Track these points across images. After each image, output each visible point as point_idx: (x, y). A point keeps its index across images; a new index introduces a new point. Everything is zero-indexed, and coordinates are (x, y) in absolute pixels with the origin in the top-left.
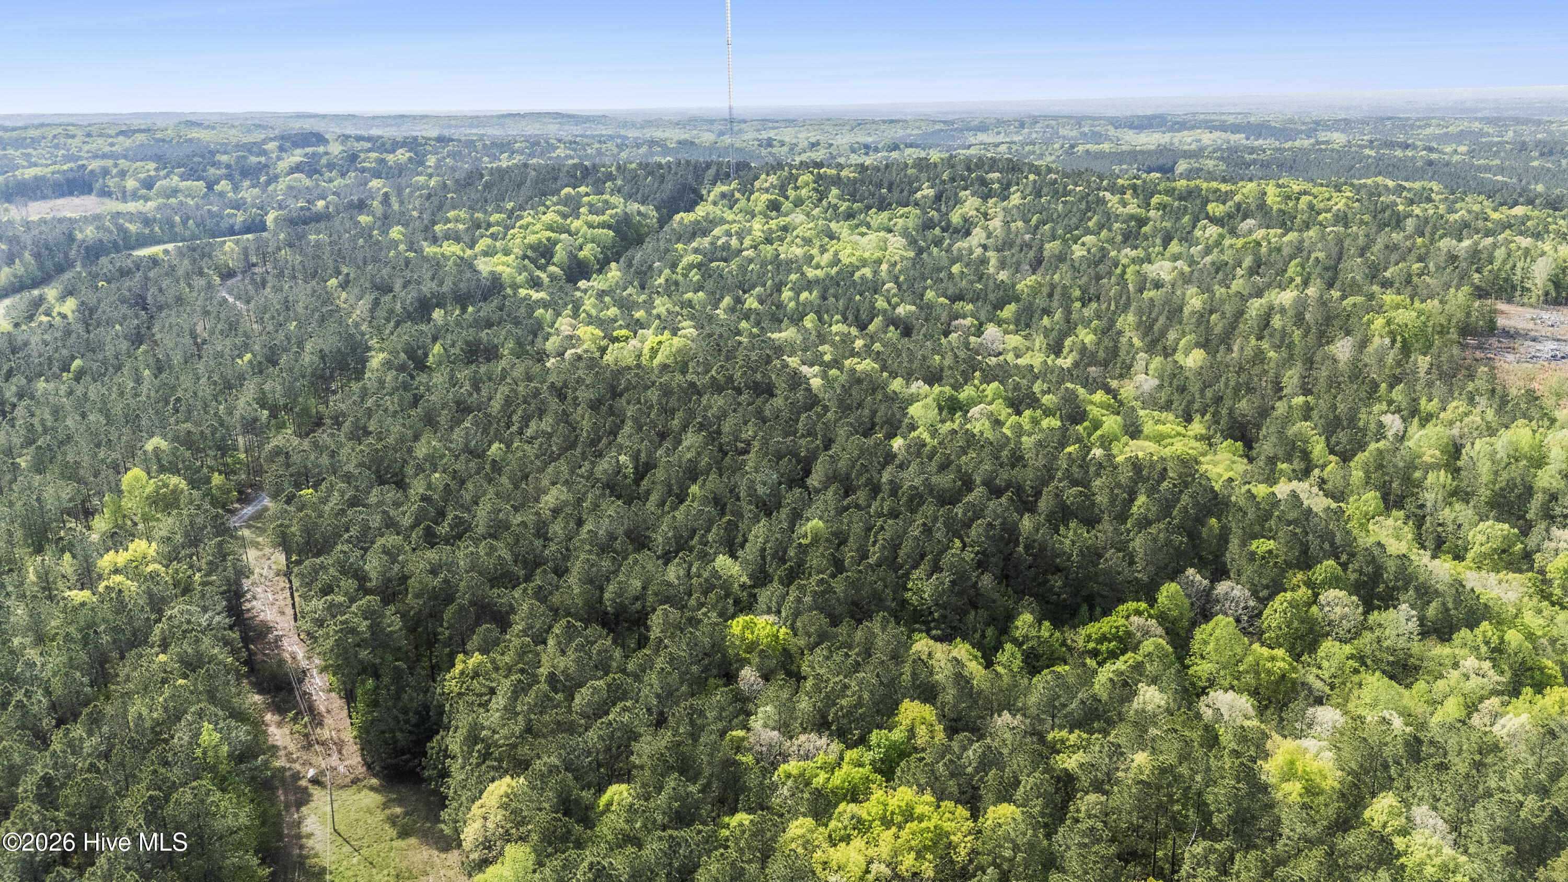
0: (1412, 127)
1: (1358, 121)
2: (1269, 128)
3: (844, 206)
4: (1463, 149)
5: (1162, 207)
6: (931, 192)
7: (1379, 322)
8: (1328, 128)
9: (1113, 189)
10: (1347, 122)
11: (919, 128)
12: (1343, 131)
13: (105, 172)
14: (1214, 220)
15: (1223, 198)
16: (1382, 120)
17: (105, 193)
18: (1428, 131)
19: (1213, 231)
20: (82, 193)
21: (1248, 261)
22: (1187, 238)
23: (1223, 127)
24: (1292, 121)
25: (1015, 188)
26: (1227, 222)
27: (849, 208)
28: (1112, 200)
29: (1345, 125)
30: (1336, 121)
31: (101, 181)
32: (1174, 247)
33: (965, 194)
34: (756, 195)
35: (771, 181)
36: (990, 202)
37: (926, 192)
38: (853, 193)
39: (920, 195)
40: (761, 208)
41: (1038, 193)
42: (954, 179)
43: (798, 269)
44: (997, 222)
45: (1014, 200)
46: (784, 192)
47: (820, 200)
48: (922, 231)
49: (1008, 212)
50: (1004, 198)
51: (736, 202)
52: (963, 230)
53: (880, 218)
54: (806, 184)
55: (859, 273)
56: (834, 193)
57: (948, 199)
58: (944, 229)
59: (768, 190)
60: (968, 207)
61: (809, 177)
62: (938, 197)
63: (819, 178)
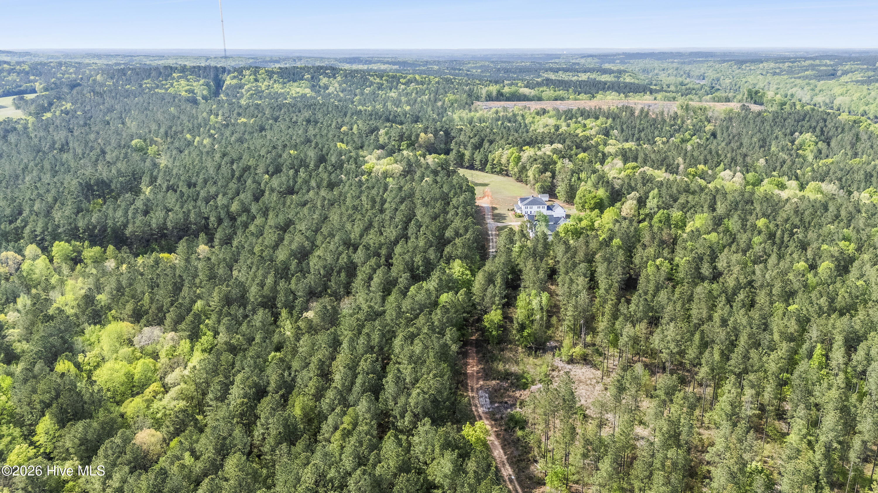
0: (463, 64)
1: (443, 62)
2: (408, 63)
3: (281, 80)
4: (479, 71)
5: (387, 81)
6: (309, 76)
7: (447, 99)
8: (431, 64)
9: (369, 75)
10: (439, 62)
12: (437, 65)
14: (403, 84)
15: (404, 78)
16: (452, 61)
18: (469, 65)
19: (403, 87)
21: (415, 91)
22: (396, 88)
23: (388, 63)
24: (416, 61)
25: (337, 75)
26: (407, 84)
27: (283, 81)
28: (371, 79)
29: (438, 63)
30: (434, 61)
32: (393, 90)
33: (321, 77)
34: (246, 77)
35: (248, 72)
36: (331, 79)
37: (307, 76)
38: (282, 77)
39: (305, 77)
40: (252, 80)
41: (346, 77)
42: (315, 72)
43: (288, 94)
44: (337, 85)
45: (339, 78)
46: (256, 76)
47: (270, 79)
48: (313, 87)
49: (338, 82)
50: (335, 78)
51: (241, 79)
52: (326, 87)
53: (296, 84)
54: (263, 73)
55: (308, 95)
56: (275, 76)
57: (316, 78)
58: (320, 87)
59: (250, 75)
60: (324, 81)
61: (263, 71)
62: (312, 78)
63: (266, 71)
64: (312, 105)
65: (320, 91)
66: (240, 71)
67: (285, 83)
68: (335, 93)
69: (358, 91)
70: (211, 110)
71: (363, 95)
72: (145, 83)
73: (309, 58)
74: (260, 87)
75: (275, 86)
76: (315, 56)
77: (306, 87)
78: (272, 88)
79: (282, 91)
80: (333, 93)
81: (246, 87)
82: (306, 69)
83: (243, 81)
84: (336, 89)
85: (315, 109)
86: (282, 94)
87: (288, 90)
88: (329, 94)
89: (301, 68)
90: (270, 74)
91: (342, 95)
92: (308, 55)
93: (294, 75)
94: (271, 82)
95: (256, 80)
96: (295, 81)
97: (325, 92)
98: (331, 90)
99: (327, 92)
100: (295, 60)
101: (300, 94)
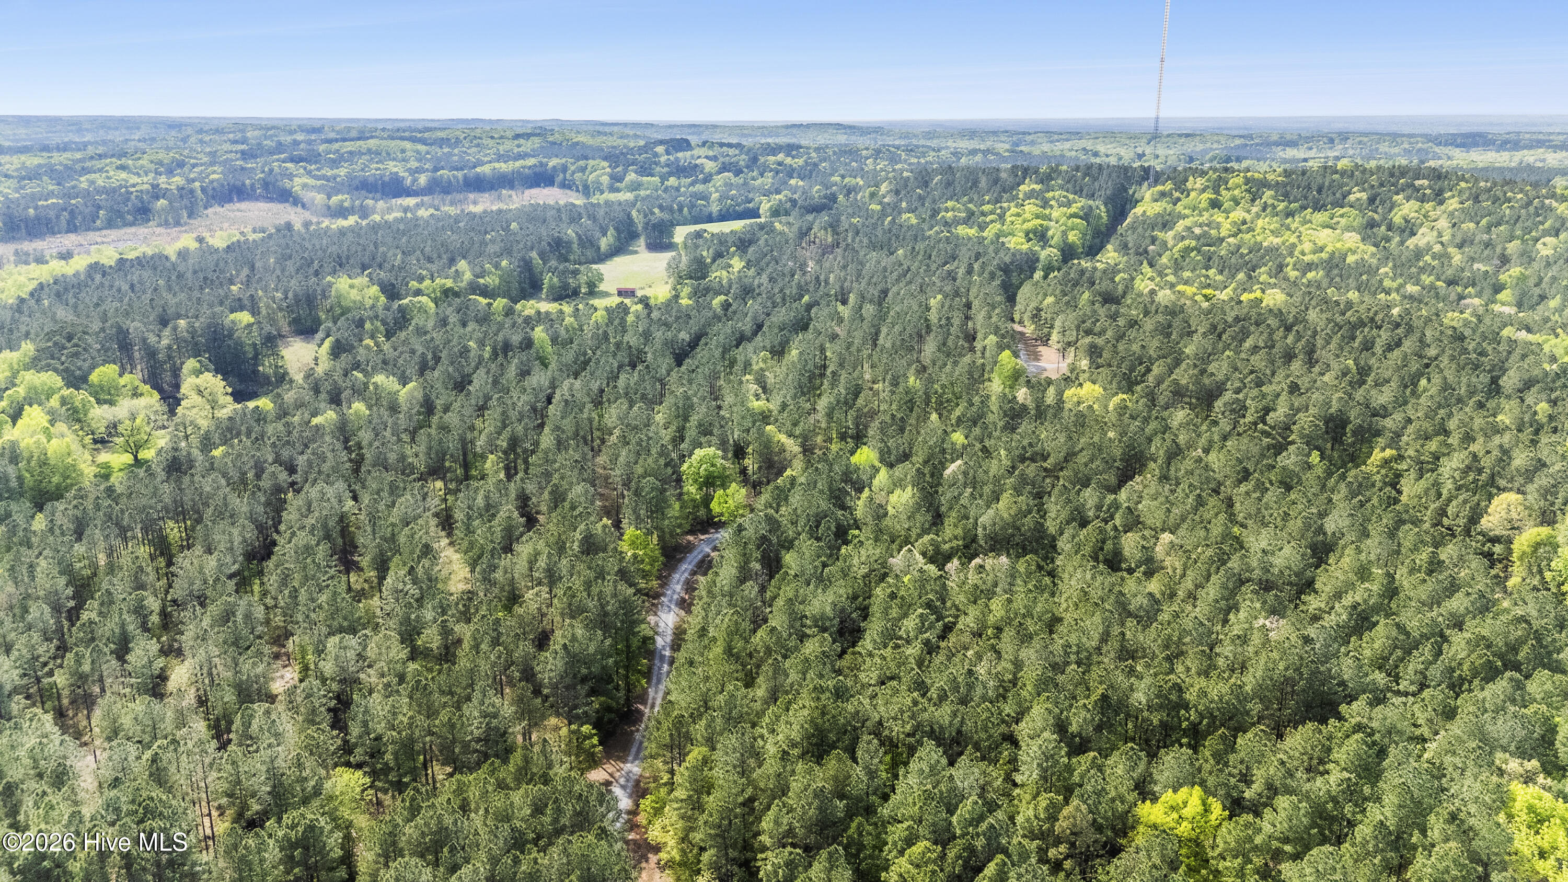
3: (1281, 206)
6: (1364, 196)
11: (1218, 142)
13: (564, 169)
17: (565, 185)
20: (546, 186)
25: (1450, 194)
27: (1287, 207)
31: (561, 176)
33: (1399, 198)
34: (1193, 194)
35: (1200, 182)
36: (1428, 206)
37: (1358, 195)
38: (1286, 195)
39: (1352, 198)
40: (1204, 205)
41: (1476, 199)
42: (1382, 185)
43: (1291, 254)
44: (1443, 223)
45: (1453, 204)
46: (1217, 192)
47: (1253, 200)
48: (1368, 229)
49: (1451, 215)
50: (1441, 203)
51: (1179, 199)
52: (1409, 229)
53: (1320, 217)
54: (1238, 186)
55: (1351, 259)
56: (1268, 194)
57: (1383, 202)
58: (1389, 228)
59: (1204, 191)
60: (1406, 209)
61: (1240, 180)
62: (1372, 200)
63: (1247, 181)
64: (1362, 324)
65: (1388, 240)
66: (1179, 178)
67: (1290, 214)
68: (1437, 248)
69: (1513, 247)
70: (1039, 310)
71: (1531, 260)
72: (947, 210)
73: (1366, 134)
74: (1218, 226)
75: (1260, 223)
76: (1381, 128)
77: (1349, 229)
78: (1251, 230)
79: (1277, 241)
80: (1429, 248)
81: (1180, 225)
82: (1358, 175)
83: (1179, 207)
84: (1440, 235)
85: (1368, 346)
86: (1273, 250)
87: (1293, 239)
88: (1418, 254)
89: (1343, 173)
90: (1255, 188)
91: (1457, 258)
92: (1361, 127)
93: (1319, 191)
94: (1255, 209)
95: (1215, 204)
96: (1318, 207)
97: (1402, 243)
98: (1423, 238)
99: (1411, 243)
100: (1332, 141)
101: (1324, 255)
